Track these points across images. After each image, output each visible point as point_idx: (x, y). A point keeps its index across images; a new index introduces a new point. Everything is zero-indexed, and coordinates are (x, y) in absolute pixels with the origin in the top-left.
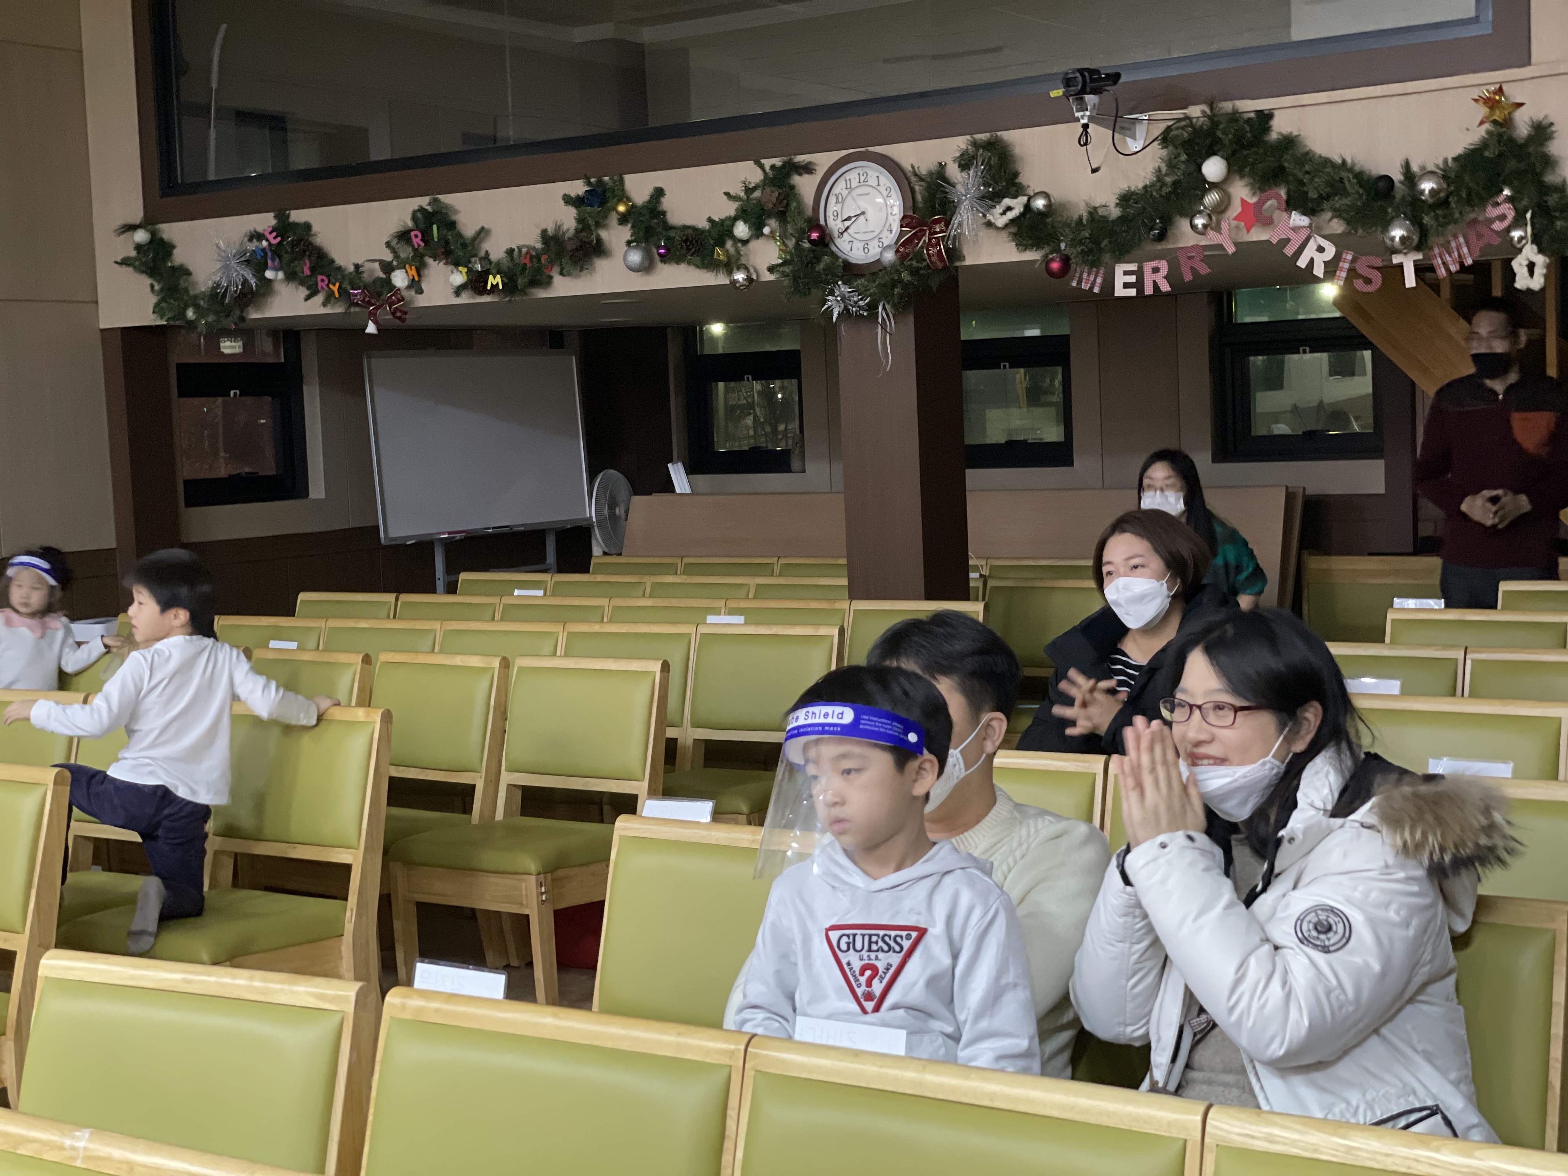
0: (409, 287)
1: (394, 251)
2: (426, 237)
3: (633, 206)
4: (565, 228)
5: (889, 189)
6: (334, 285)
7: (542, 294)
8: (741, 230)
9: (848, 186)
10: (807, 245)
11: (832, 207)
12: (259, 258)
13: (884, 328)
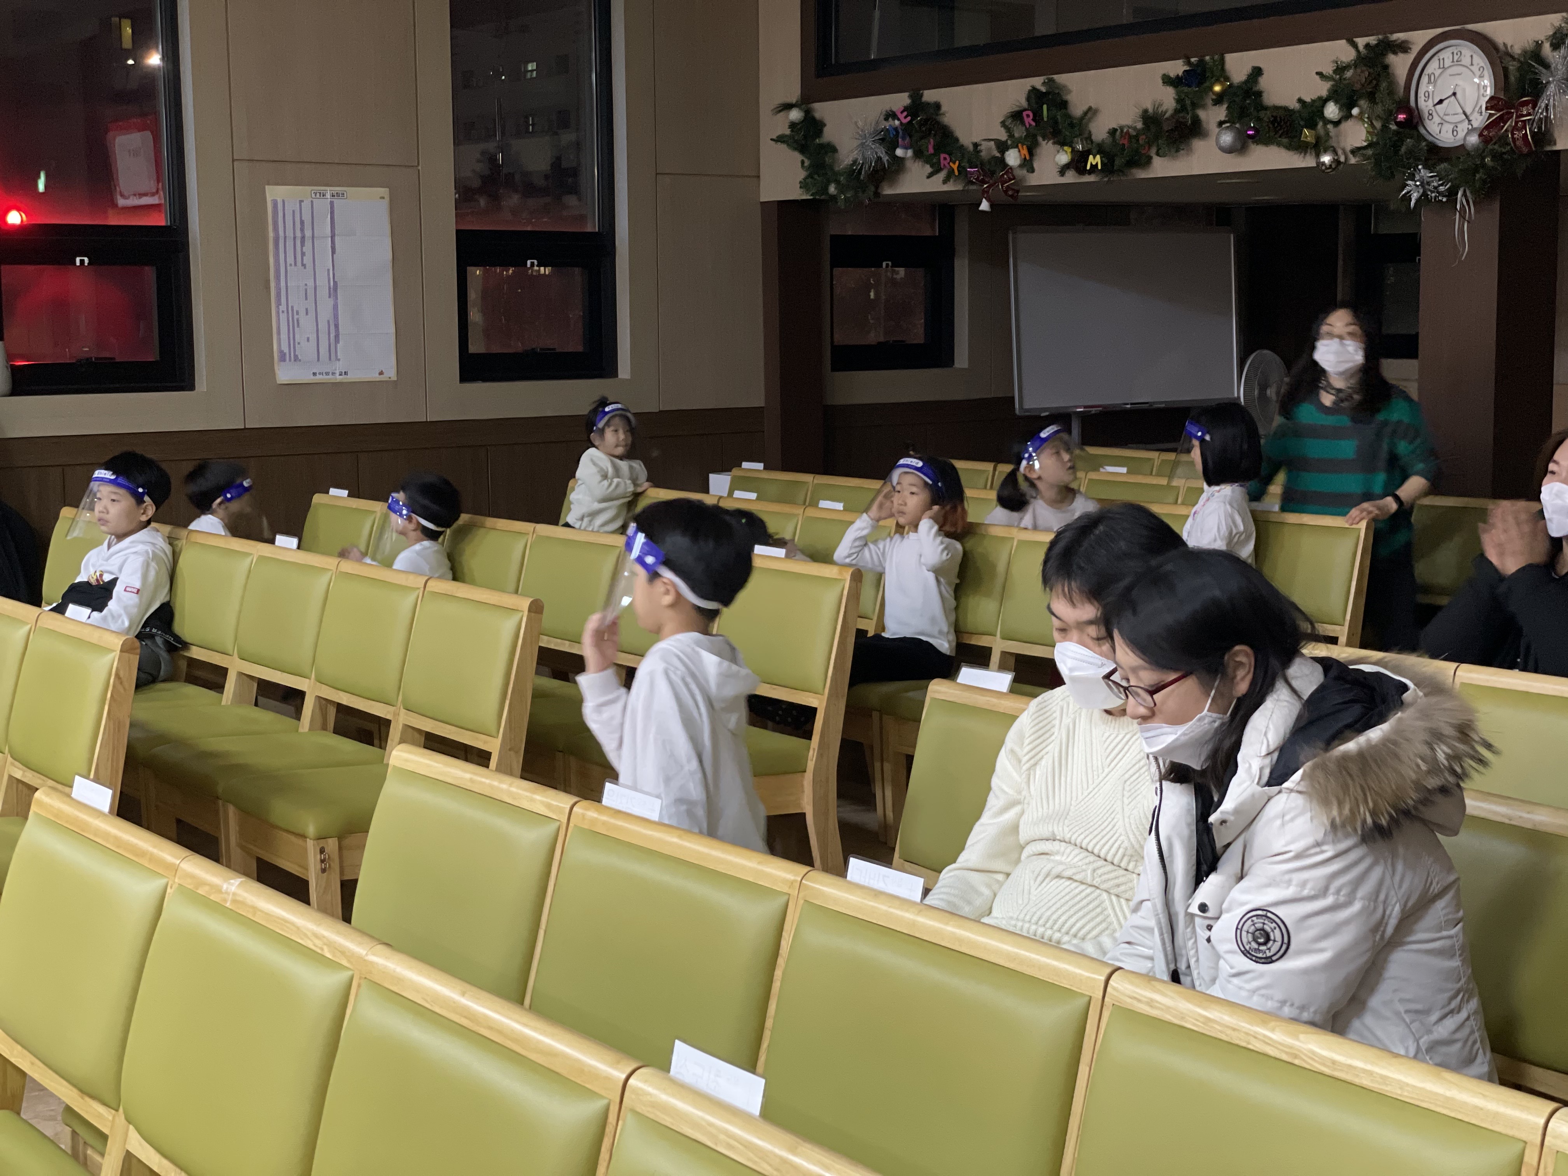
0: (1021, 166)
1: (1008, 130)
2: (1037, 116)
3: (1231, 86)
4: (1164, 108)
5: (1481, 69)
6: (954, 163)
7: (1142, 174)
8: (1331, 111)
9: (1442, 66)
10: (1393, 127)
11: (1424, 87)
12: (892, 136)
13: (1462, 217)
